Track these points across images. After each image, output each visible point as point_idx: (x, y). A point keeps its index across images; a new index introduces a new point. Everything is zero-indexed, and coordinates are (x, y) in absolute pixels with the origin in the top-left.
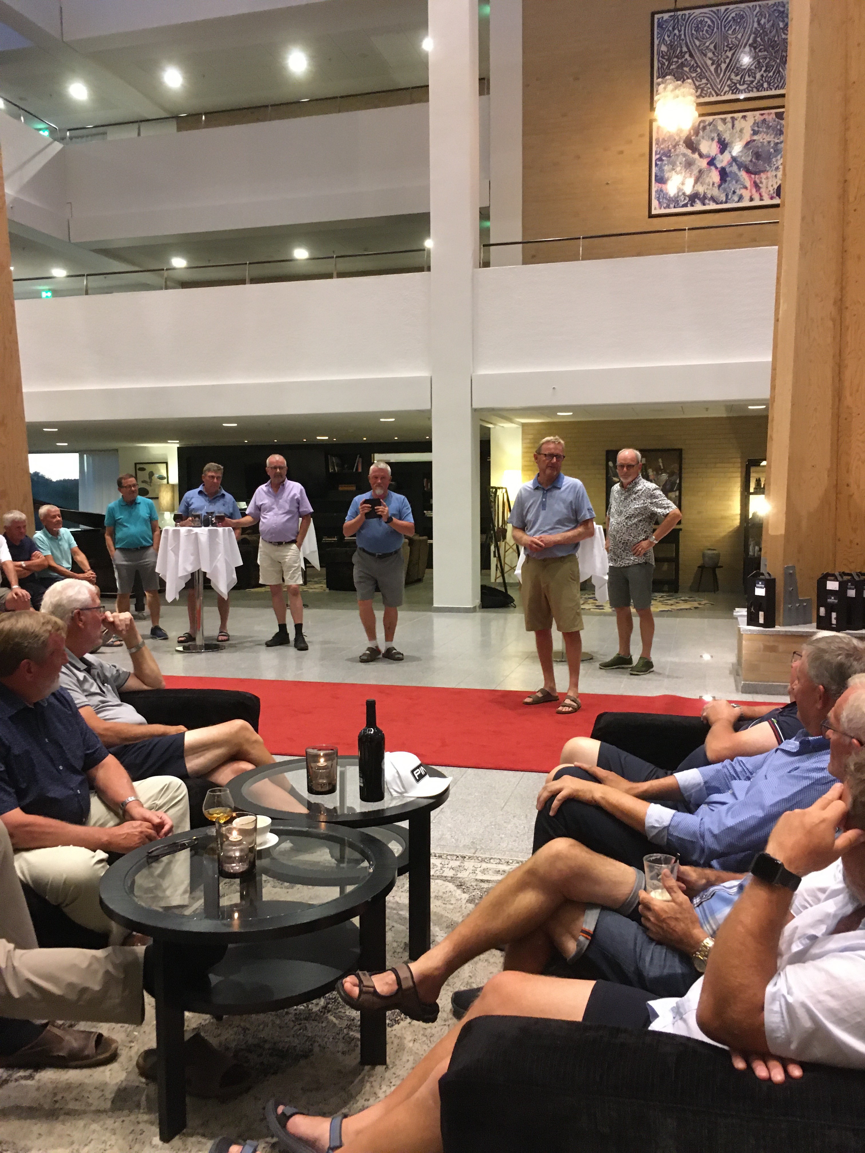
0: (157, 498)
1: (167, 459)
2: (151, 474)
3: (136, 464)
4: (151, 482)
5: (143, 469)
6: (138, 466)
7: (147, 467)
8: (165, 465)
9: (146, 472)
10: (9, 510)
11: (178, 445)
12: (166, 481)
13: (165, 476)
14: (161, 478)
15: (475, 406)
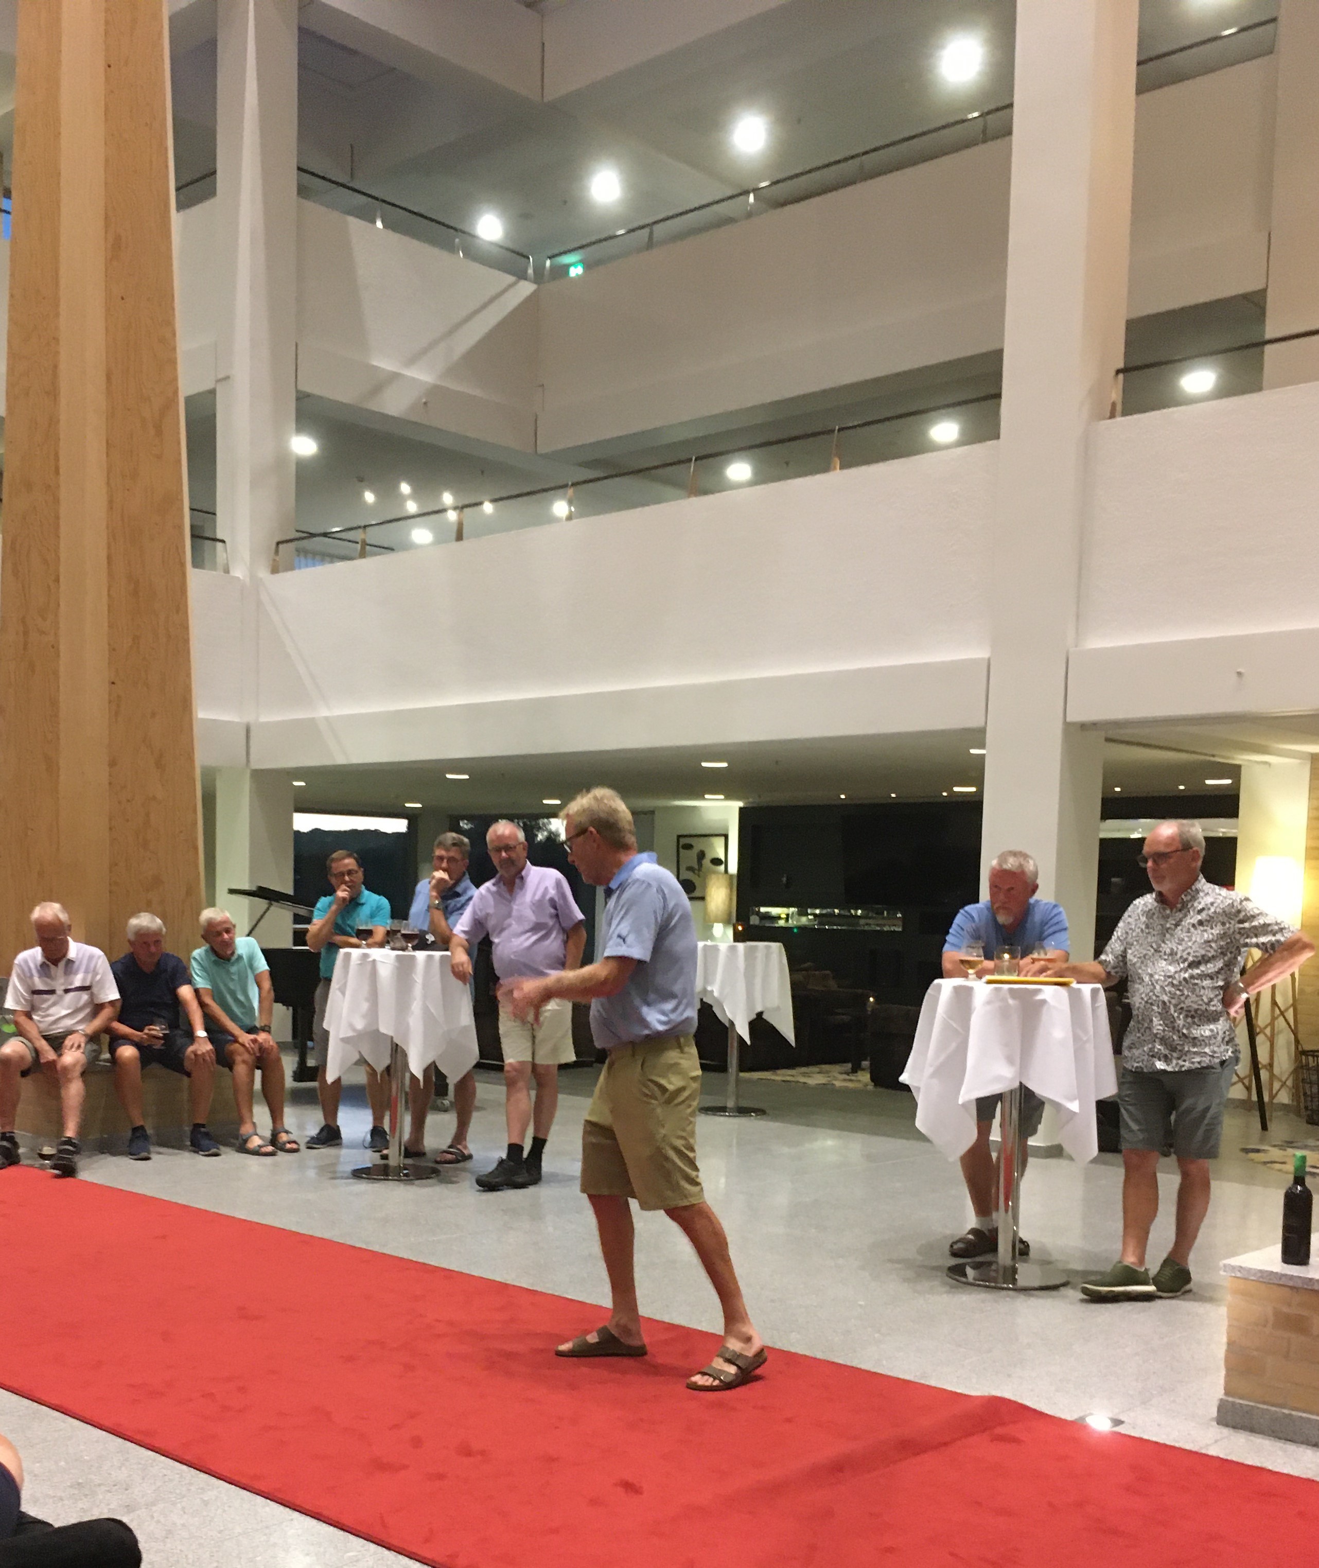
0: (703, 898)
1: (727, 830)
2: (702, 855)
3: (679, 837)
4: (700, 870)
5: (689, 847)
6: (683, 841)
7: (699, 845)
8: (722, 839)
9: (693, 853)
10: (134, 913)
11: (741, 804)
12: (722, 867)
13: (723, 859)
14: (717, 862)
15: (1068, 720)
